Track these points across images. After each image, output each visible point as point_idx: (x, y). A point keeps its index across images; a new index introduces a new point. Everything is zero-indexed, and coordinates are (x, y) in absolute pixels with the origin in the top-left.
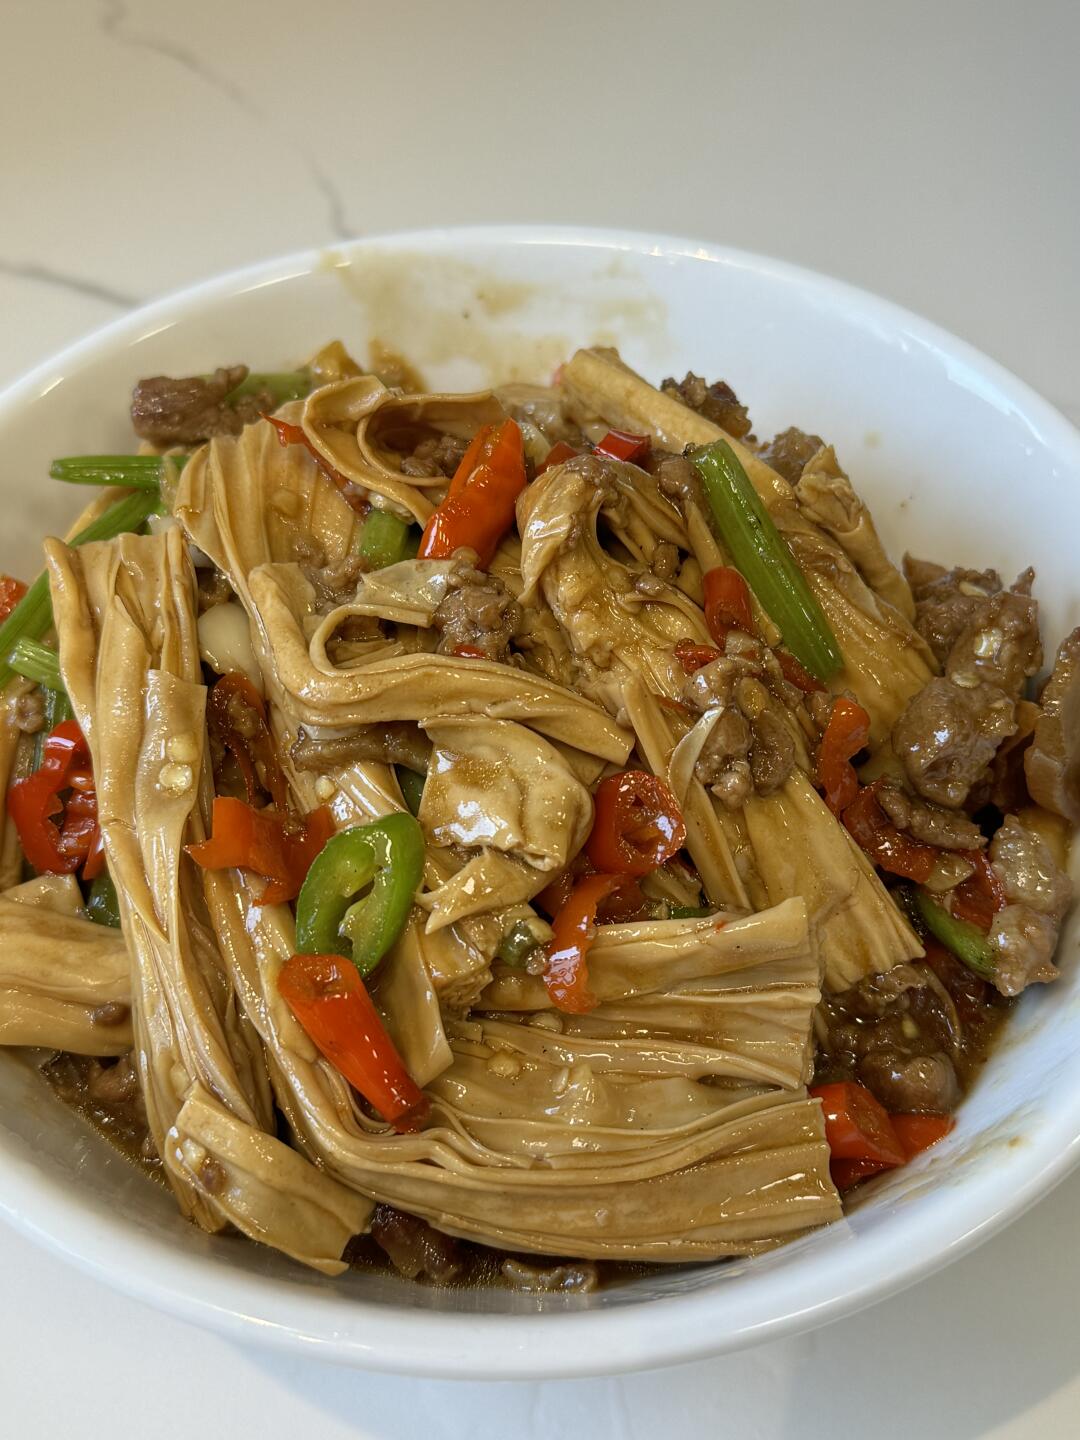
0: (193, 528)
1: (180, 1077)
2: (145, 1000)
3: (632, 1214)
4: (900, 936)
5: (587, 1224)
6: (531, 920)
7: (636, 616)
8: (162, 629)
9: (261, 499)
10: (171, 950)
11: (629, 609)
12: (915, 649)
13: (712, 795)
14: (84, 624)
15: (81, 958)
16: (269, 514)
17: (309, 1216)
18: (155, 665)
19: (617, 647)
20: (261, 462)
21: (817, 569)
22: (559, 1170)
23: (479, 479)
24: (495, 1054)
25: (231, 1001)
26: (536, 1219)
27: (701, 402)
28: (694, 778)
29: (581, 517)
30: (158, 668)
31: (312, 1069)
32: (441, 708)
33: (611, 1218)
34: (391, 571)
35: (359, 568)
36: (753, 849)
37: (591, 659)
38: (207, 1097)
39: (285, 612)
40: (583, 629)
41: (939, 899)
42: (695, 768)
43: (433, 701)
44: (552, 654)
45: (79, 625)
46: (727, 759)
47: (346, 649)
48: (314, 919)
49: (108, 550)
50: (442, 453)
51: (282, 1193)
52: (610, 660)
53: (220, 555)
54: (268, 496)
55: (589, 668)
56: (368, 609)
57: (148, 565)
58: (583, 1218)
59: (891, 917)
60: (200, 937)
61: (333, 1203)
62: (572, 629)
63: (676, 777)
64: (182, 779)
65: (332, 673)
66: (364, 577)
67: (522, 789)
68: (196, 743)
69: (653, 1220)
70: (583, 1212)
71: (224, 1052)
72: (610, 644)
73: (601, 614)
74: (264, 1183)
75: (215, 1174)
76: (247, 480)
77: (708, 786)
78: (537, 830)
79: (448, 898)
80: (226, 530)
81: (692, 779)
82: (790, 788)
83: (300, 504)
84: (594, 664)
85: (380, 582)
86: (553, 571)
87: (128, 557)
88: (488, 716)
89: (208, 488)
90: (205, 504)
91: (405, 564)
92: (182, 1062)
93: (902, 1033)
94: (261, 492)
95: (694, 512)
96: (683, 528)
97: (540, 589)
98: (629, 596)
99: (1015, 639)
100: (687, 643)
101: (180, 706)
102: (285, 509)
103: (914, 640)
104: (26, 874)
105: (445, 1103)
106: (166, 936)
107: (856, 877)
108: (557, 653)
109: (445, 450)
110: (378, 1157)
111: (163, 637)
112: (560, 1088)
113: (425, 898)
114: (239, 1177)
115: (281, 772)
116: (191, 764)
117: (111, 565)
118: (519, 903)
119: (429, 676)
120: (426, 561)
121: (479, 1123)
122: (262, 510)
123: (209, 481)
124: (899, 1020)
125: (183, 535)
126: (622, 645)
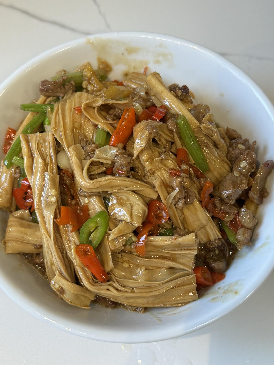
0: (55, 133)
1: (54, 268)
2: (46, 250)
3: (152, 300)
4: (216, 233)
5: (143, 302)
6: (133, 237)
7: (161, 162)
8: (48, 160)
9: (72, 125)
10: (51, 241)
11: (159, 161)
12: (226, 163)
13: (175, 207)
14: (30, 157)
15: (31, 233)
16: (74, 129)
17: (83, 298)
18: (47, 171)
19: (155, 170)
20: (72, 115)
21: (204, 145)
22: (137, 293)
23: (124, 125)
24: (124, 261)
25: (65, 251)
26: (131, 301)
27: (180, 95)
28: (172, 203)
29: (148, 142)
30: (48, 171)
31: (83, 269)
32: (114, 188)
33: (148, 302)
34: (102, 149)
35: (95, 148)
36: (184, 216)
37: (149, 172)
38: (60, 275)
39: (78, 160)
40: (148, 166)
41: (226, 223)
42: (172, 201)
43: (112, 187)
44: (140, 169)
45: (29, 157)
46: (179, 199)
47: (92, 168)
48: (84, 236)
49: (35, 136)
50: (116, 113)
51: (77, 295)
52: (154, 172)
53: (62, 141)
54: (73, 124)
55: (149, 174)
56: (97, 160)
57: (45, 141)
58: (142, 301)
59: (215, 230)
60: (58, 237)
61: (88, 295)
62: (145, 166)
63: (168, 203)
64: (53, 199)
65: (88, 181)
66: (96, 150)
67: (132, 207)
68: (56, 191)
69: (157, 301)
70: (142, 300)
71: (64, 265)
72: (154, 170)
73: (152, 163)
74: (73, 293)
75: (62, 290)
76: (68, 120)
77: (175, 205)
78: (135, 218)
79: (114, 233)
80: (63, 135)
81: (171, 203)
82: (194, 203)
83: (81, 126)
84: (150, 173)
85: (100, 152)
86: (141, 153)
87: (40, 139)
88: (125, 190)
89: (59, 122)
90: (58, 127)
91: (106, 146)
92: (54, 265)
93: (215, 253)
94: (72, 124)
95: (176, 135)
96: (173, 138)
97: (138, 156)
98: (159, 159)
99: (249, 164)
100: (172, 169)
101: (53, 180)
102: (78, 128)
103: (226, 161)
104: (17, 209)
105: (113, 275)
106: (50, 237)
107: (207, 222)
108: (141, 169)
109: (116, 112)
110: (97, 290)
111: (49, 162)
112: (138, 272)
113: (110, 232)
114: (67, 292)
115: (76, 193)
116: (55, 196)
117: (36, 141)
118: (130, 233)
119: (111, 182)
120: (111, 146)
121: (120, 280)
122: (72, 128)
123: (59, 119)
124: (215, 250)
125: (53, 135)
126: (157, 169)
